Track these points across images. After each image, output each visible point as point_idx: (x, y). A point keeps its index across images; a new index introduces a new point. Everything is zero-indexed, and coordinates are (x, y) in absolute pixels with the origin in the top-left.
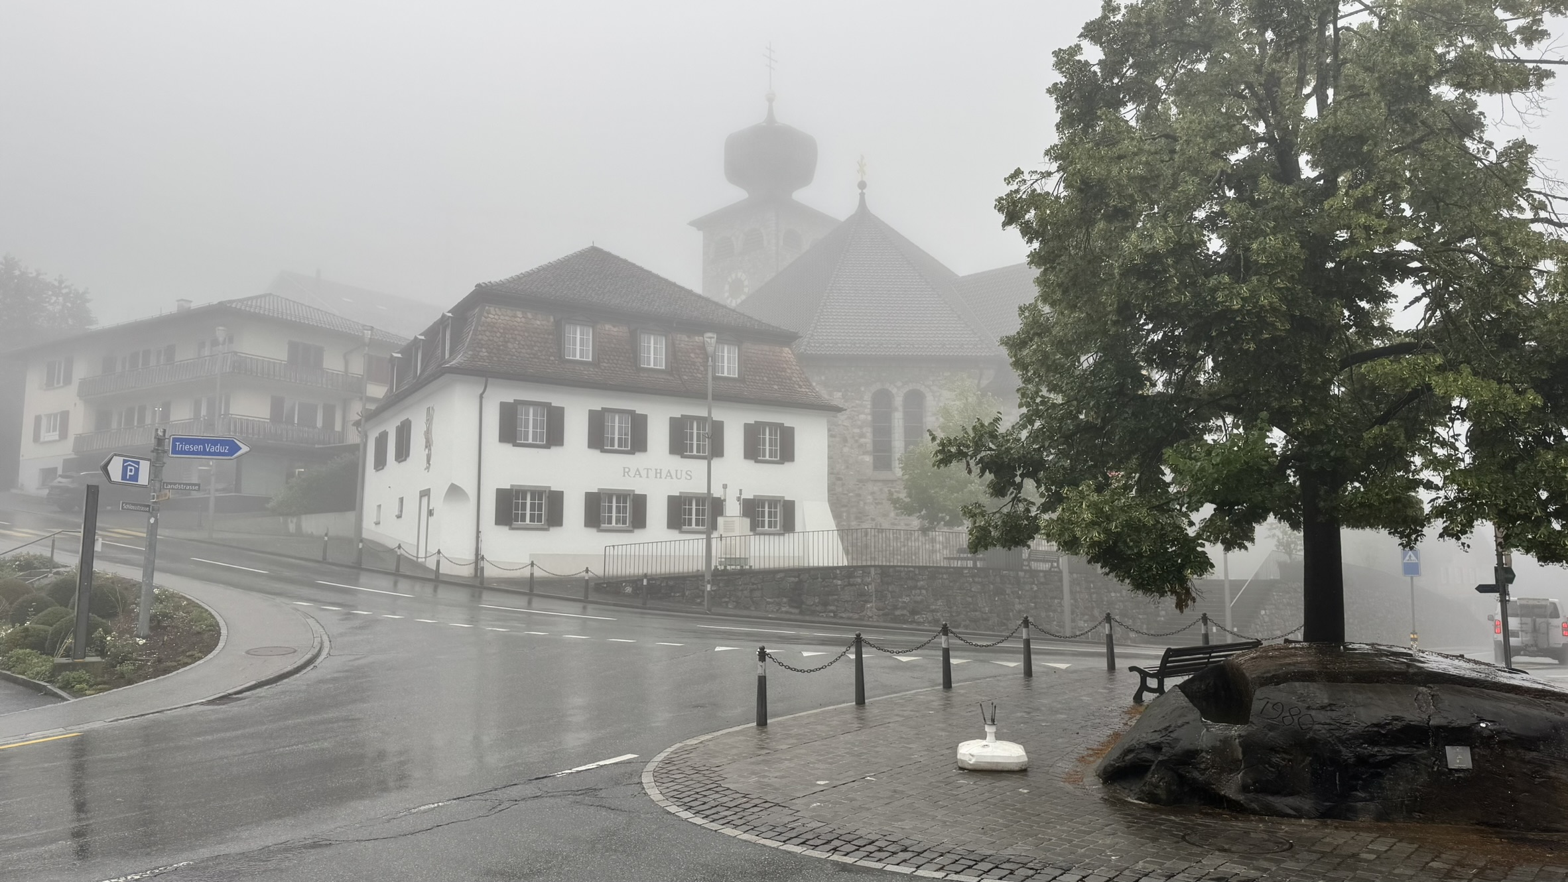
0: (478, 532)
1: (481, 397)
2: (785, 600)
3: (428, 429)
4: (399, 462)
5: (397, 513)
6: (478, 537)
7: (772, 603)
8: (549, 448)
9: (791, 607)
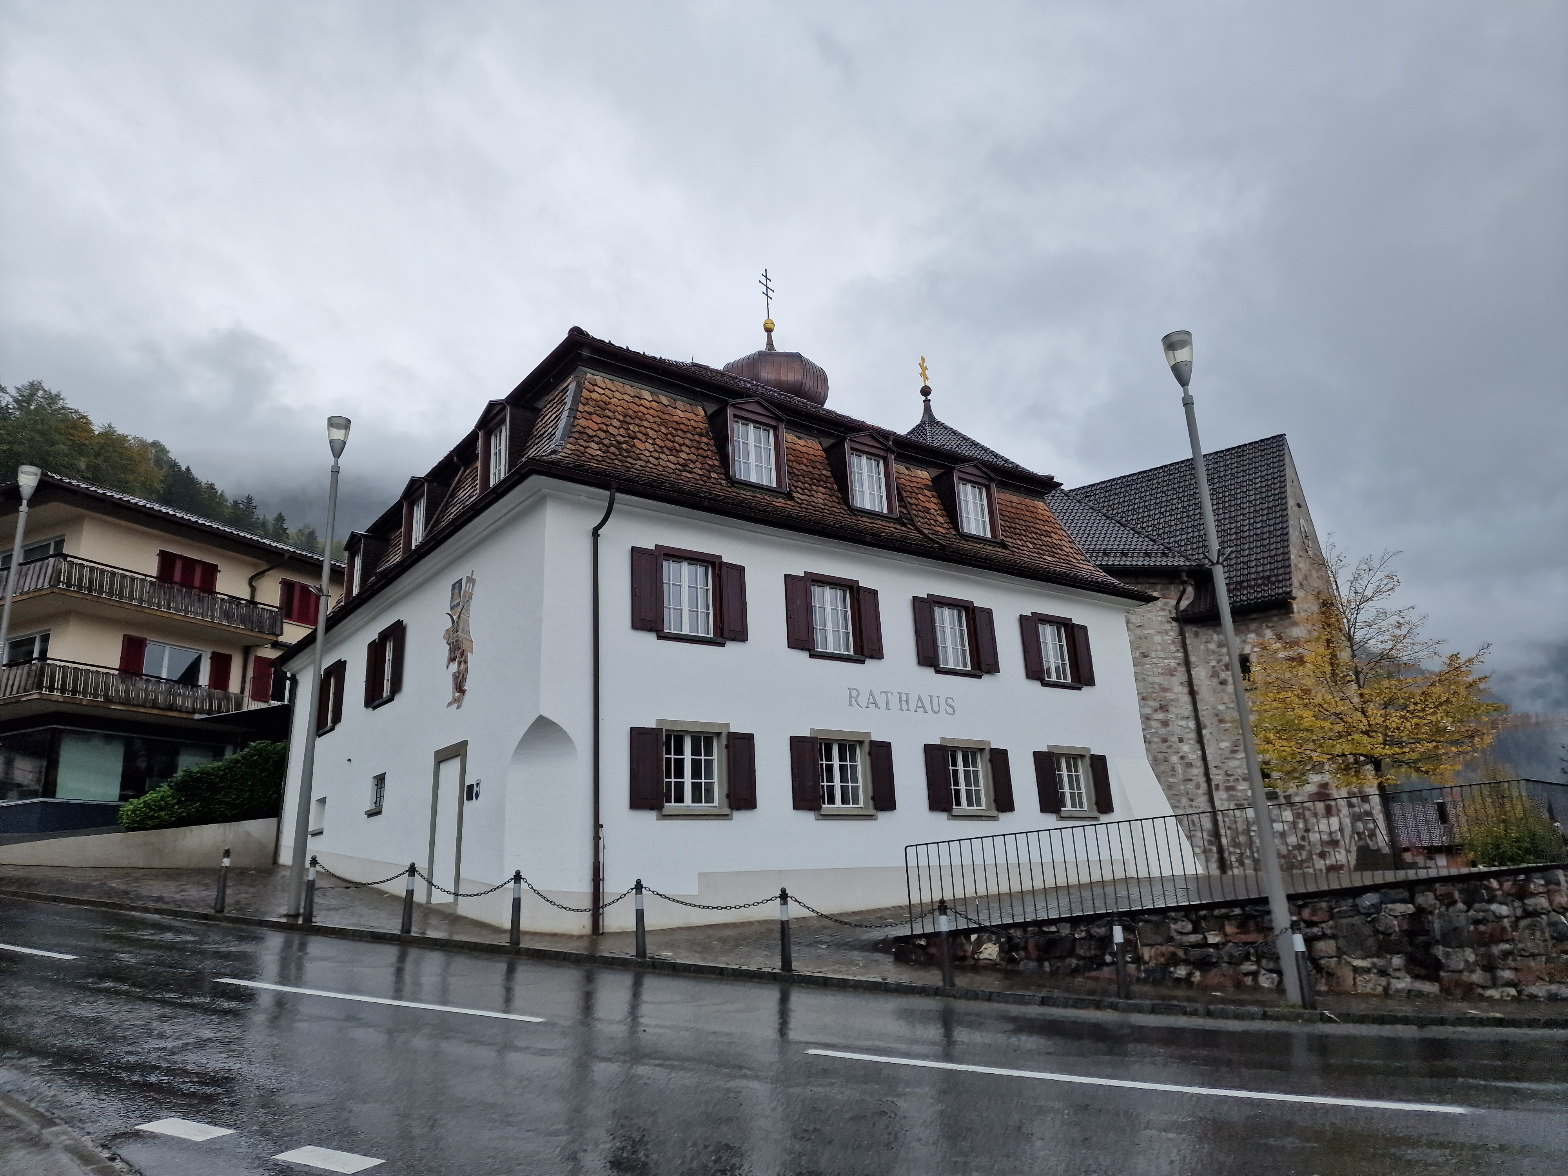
0: (597, 826)
1: (595, 533)
2: (1397, 961)
3: (456, 626)
4: (375, 708)
5: (369, 806)
6: (597, 838)
7: (1367, 971)
8: (722, 645)
9: (1416, 977)
